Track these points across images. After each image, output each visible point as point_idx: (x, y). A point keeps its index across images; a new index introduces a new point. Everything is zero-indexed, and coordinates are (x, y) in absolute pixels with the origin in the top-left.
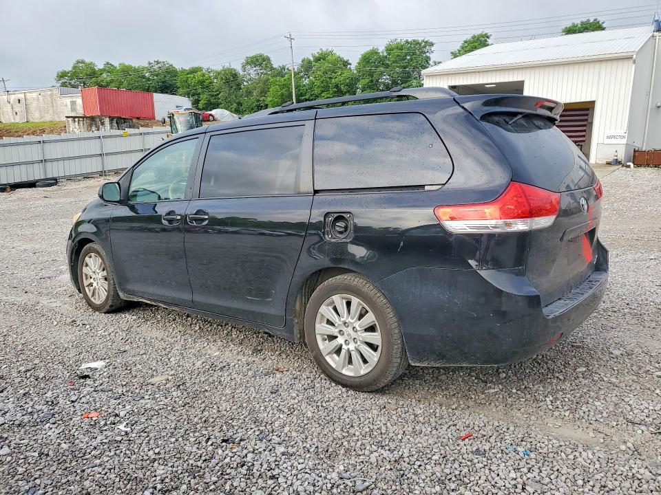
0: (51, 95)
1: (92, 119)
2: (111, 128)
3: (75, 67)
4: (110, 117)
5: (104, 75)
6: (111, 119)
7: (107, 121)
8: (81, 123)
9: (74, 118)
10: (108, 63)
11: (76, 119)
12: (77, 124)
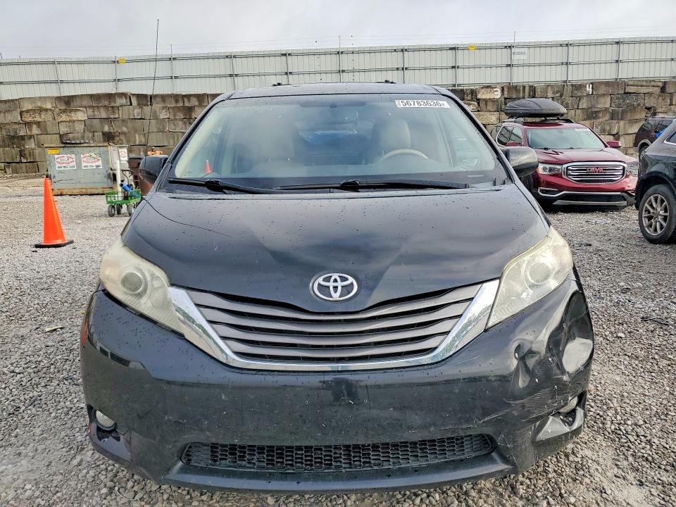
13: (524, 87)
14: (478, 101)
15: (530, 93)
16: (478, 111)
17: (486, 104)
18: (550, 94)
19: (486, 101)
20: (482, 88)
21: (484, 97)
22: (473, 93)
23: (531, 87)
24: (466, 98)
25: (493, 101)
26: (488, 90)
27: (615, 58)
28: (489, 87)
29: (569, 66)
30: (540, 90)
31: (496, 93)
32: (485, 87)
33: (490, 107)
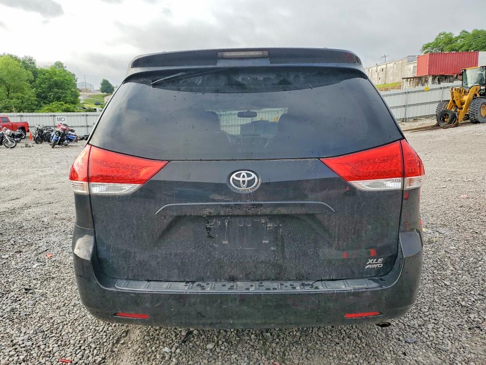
0: (402, 63)
1: (420, 78)
2: (433, 83)
3: (437, 39)
4: (433, 76)
5: (459, 41)
6: (434, 77)
7: (430, 79)
8: (412, 82)
9: (407, 78)
10: (464, 31)
11: (409, 80)
12: (409, 83)
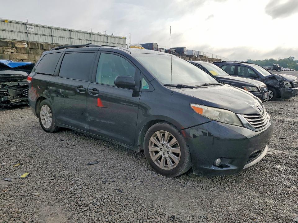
13: (38, 44)
14: (16, 48)
15: (41, 47)
16: (17, 53)
17: (21, 50)
18: (49, 48)
19: (21, 48)
20: (17, 42)
21: (19, 46)
22: (13, 44)
23: (41, 44)
24: (9, 45)
25: (24, 49)
26: (21, 43)
27: (69, 37)
28: (20, 42)
29: (53, 37)
30: (45, 46)
31: (25, 45)
32: (18, 42)
33: (23, 51)
